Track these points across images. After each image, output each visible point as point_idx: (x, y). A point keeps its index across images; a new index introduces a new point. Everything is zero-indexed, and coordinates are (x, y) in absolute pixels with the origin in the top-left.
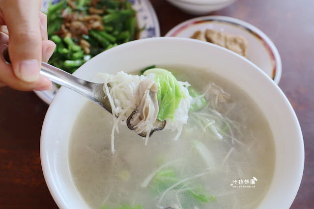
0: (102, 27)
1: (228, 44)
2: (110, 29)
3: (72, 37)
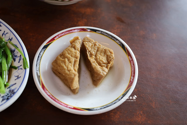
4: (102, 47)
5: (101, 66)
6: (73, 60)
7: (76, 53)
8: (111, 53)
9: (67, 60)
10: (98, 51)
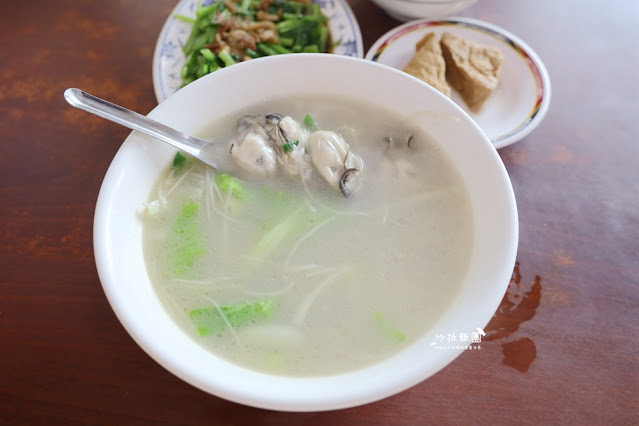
0: (277, 39)
1: (473, 57)
2: (289, 42)
3: (231, 52)
4: (478, 46)
5: (486, 75)
6: (434, 69)
7: (436, 58)
8: (496, 53)
9: (423, 71)
10: (471, 52)
